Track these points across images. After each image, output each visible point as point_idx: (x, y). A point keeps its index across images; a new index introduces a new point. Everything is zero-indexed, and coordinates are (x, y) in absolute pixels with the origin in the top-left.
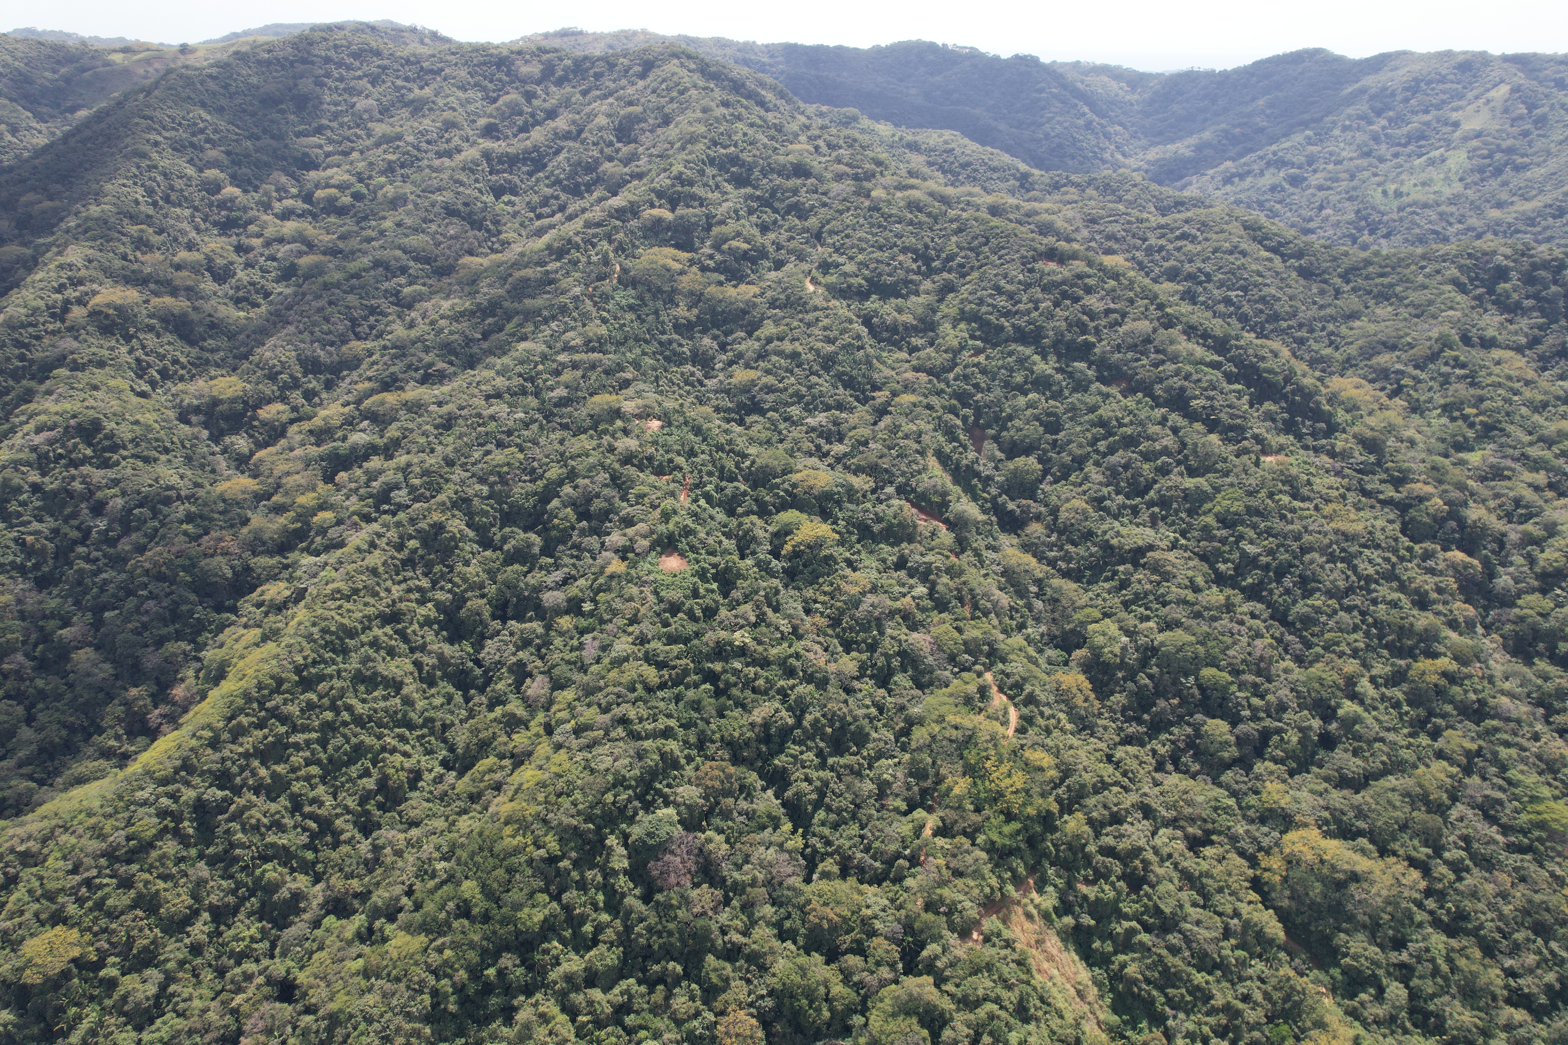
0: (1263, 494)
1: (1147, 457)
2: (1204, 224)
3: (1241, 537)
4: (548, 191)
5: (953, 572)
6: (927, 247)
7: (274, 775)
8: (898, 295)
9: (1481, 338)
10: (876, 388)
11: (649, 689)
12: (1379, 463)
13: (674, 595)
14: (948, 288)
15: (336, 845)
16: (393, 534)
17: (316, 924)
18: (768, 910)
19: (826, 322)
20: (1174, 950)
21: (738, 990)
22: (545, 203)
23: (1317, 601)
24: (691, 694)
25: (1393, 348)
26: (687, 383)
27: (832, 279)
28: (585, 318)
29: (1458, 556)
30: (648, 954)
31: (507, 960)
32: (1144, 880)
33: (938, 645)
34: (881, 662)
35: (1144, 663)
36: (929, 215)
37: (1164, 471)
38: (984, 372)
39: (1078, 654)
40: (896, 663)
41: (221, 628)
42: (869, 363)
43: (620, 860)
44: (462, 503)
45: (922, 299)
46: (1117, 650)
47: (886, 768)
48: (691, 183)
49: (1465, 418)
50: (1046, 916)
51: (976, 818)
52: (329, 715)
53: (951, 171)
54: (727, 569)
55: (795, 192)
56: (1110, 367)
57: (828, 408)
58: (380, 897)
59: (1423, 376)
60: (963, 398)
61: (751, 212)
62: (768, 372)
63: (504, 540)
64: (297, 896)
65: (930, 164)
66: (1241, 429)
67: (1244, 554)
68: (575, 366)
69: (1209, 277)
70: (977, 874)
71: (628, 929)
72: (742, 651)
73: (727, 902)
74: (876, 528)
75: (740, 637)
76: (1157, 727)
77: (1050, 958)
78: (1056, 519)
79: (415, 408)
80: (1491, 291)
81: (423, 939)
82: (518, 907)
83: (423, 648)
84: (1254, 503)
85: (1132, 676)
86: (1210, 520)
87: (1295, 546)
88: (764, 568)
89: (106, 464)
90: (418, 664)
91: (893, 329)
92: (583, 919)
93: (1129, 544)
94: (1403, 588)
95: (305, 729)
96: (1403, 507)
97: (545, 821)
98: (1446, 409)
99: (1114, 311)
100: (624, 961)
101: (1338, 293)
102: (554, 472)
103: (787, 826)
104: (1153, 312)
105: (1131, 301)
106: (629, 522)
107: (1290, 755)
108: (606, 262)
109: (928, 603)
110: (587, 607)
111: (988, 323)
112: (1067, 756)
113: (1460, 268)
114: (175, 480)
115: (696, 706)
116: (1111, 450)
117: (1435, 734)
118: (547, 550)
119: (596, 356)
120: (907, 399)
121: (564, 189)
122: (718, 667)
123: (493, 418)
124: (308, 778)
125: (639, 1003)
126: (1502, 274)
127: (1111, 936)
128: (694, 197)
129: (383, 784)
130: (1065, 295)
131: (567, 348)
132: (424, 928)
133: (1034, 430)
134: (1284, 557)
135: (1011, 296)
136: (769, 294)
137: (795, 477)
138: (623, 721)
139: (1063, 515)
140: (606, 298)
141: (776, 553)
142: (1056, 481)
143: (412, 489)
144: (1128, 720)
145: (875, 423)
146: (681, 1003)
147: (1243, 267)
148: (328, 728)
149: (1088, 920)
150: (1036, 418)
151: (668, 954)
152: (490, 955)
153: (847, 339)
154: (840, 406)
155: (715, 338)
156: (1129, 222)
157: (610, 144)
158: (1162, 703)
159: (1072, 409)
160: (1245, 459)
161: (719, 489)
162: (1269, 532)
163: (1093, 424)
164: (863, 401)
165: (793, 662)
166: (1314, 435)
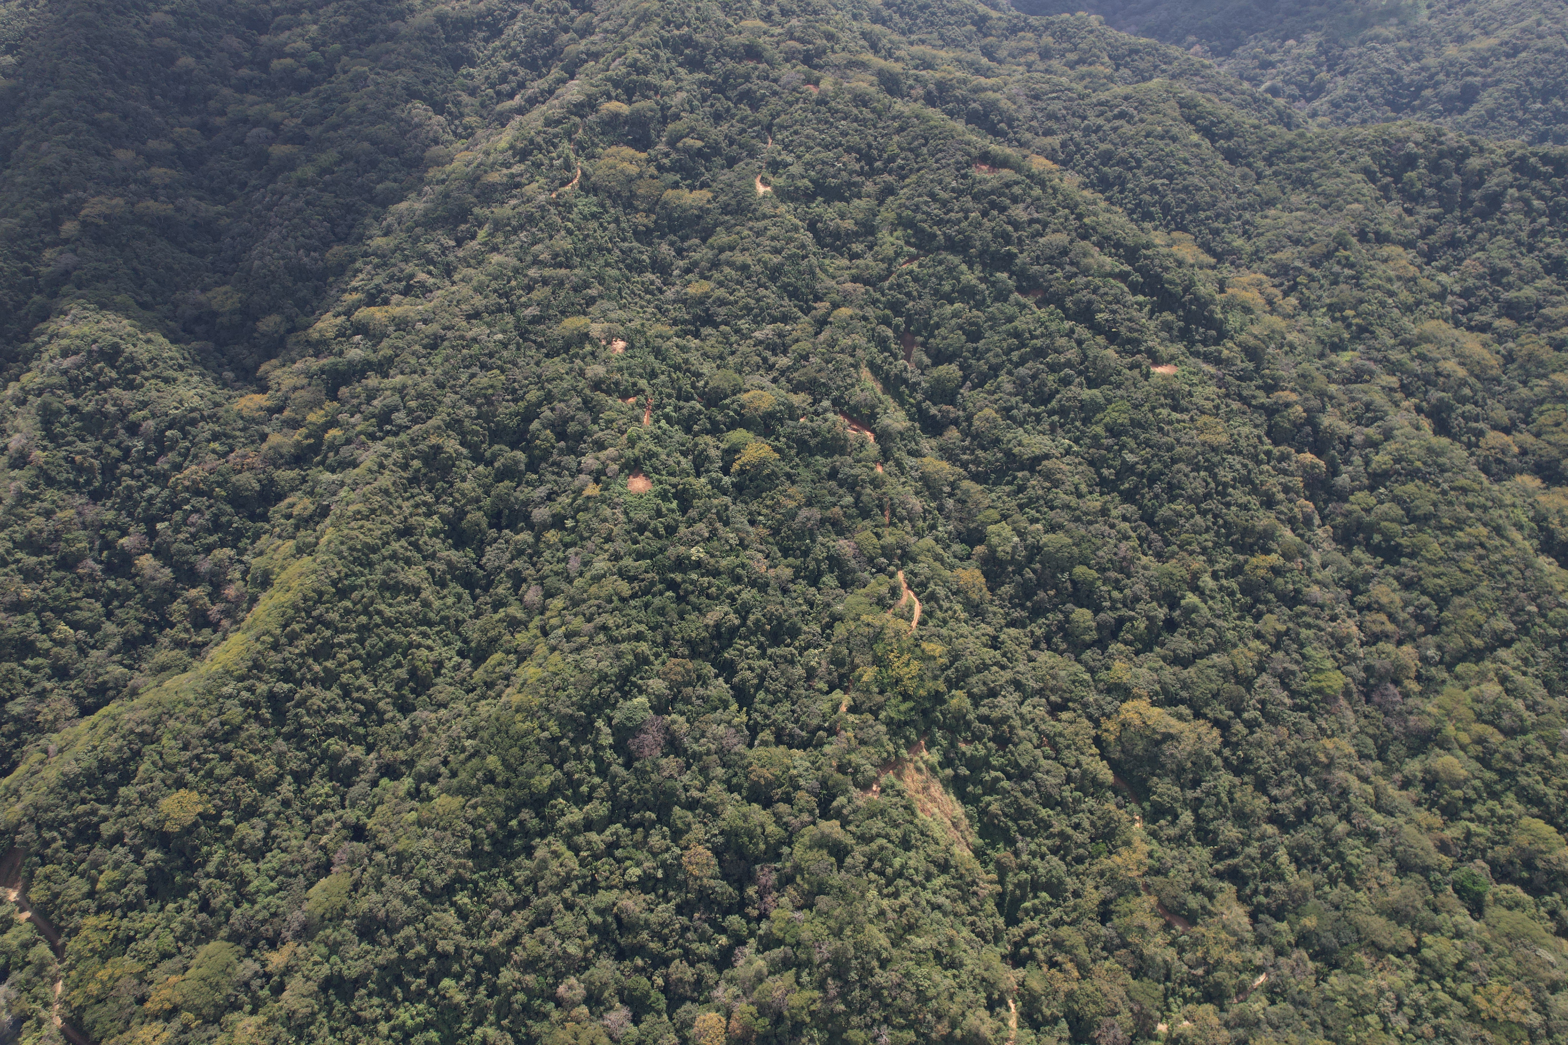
0: (1146, 408)
1: (1053, 368)
2: (1141, 103)
3: (1123, 446)
4: (506, 65)
5: (876, 483)
6: (870, 146)
7: (326, 670)
8: (842, 199)
9: (1377, 233)
10: (818, 298)
11: (623, 600)
12: (1257, 369)
13: (641, 516)
14: (889, 190)
15: (381, 723)
16: (397, 455)
17: (374, 784)
18: (720, 771)
19: (773, 231)
20: (1026, 793)
21: (698, 831)
22: (503, 79)
23: (1178, 506)
24: (657, 601)
25: (1297, 242)
26: (647, 292)
27: (780, 181)
28: (552, 230)
29: (1308, 457)
30: (630, 806)
31: (526, 814)
32: (1009, 741)
33: (860, 550)
34: (812, 565)
35: (1030, 560)
36: (874, 110)
37: (1066, 382)
38: (916, 279)
39: (980, 549)
40: (824, 566)
41: (257, 536)
42: (812, 273)
43: (606, 739)
44: (454, 424)
45: (862, 203)
46: (1009, 549)
47: (814, 656)
48: (646, 71)
49: (1344, 319)
50: (932, 769)
51: (879, 699)
52: (363, 619)
53: (909, 14)
54: (685, 490)
55: (747, 78)
56: (1028, 278)
57: (774, 320)
58: (422, 765)
59: (1317, 273)
60: (896, 307)
61: (704, 99)
62: (721, 284)
63: (494, 457)
64: (356, 763)
66: (1137, 342)
67: (1124, 462)
68: (545, 282)
69: (1139, 162)
70: (878, 743)
71: (614, 789)
72: (698, 565)
73: (688, 766)
74: (813, 442)
75: (697, 553)
76: (1037, 612)
77: (933, 800)
78: (970, 425)
79: (402, 325)
80: (1397, 179)
81: (460, 800)
82: (530, 776)
83: (433, 556)
84: (1138, 416)
85: (1019, 571)
86: (1099, 429)
87: (1167, 456)
88: (715, 484)
89: (130, 386)
90: (430, 570)
91: (836, 234)
92: (580, 782)
93: (1027, 453)
94: (1255, 490)
95: (345, 630)
96: (1271, 411)
97: (547, 709)
98: (1331, 308)
99: (1037, 221)
100: (612, 811)
101: (1260, 176)
102: (533, 395)
103: (734, 707)
104: (1074, 223)
105: (1053, 211)
106: (600, 446)
107: (1138, 638)
108: (568, 166)
109: (853, 511)
110: (569, 523)
111: (923, 230)
112: (958, 643)
113: (1373, 156)
114: (196, 402)
115: (661, 611)
116: (1022, 362)
117: (1257, 618)
118: (532, 466)
119: (563, 272)
120: (845, 312)
121: (522, 63)
122: (678, 577)
123: (475, 340)
124: (352, 671)
125: (624, 841)
126: (1411, 161)
127: (981, 782)
128: (649, 86)
129: (413, 672)
130: (993, 205)
131: (536, 262)
132: (460, 791)
133: (957, 339)
134: (1157, 466)
135: (944, 204)
136: (722, 198)
137: (744, 397)
138: (604, 628)
139: (976, 423)
140: (569, 207)
141: (726, 471)
142: (973, 388)
143: (410, 411)
144: (1014, 606)
145: (817, 334)
146: (655, 840)
147: (1171, 154)
148: (364, 629)
149: (964, 771)
150: (960, 327)
151: (645, 806)
152: (513, 811)
153: (792, 249)
154: (785, 318)
155: (672, 244)
156: (1071, 99)
157: (565, 12)
158: (1041, 594)
159: (992, 318)
160: (1136, 372)
161: (677, 409)
162: (1147, 443)
163: (1009, 334)
164: (806, 311)
165: (739, 570)
166: (1204, 342)
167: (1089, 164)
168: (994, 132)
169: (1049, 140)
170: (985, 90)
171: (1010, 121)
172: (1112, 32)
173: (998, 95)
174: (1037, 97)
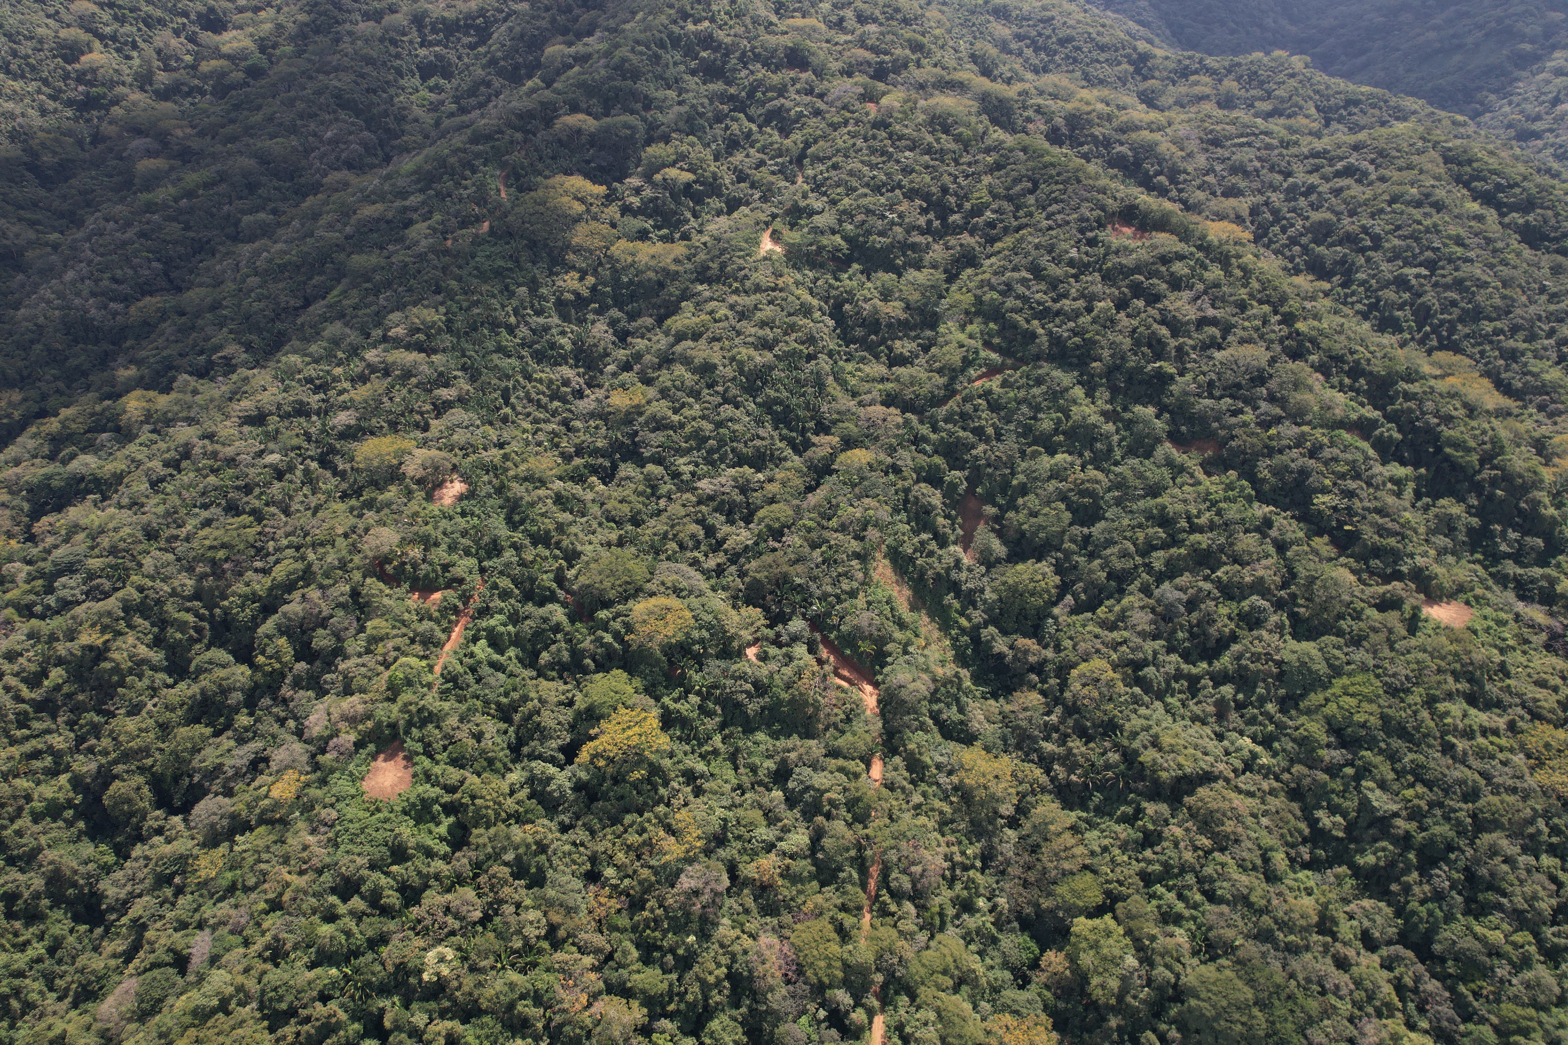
0: (1416, 697)
1: (1229, 591)
2: (1381, 154)
3: (1364, 771)
4: (481, 75)
5: (859, 810)
6: (945, 190)
8: (891, 268)
10: (823, 429)
13: (358, 857)
14: (969, 259)
19: (768, 312)
22: (470, 91)
26: (555, 396)
27: (799, 237)
28: (423, 291)
33: (799, 964)
34: (694, 993)
35: (1157, 1009)
36: (958, 138)
37: (1252, 621)
38: (994, 407)
39: (1054, 960)
40: (719, 996)
42: (820, 385)
44: (147, 608)
45: (920, 277)
46: (1114, 984)
48: (636, 75)
55: (782, 91)
56: (1191, 419)
57: (741, 461)
60: (953, 452)
62: (664, 393)
63: (199, 673)
65: (1019, 37)
66: (1396, 556)
67: (1366, 805)
69: (1377, 241)
72: (435, 989)
74: (752, 707)
75: (440, 959)
78: (1064, 685)
84: (1398, 712)
86: (1315, 728)
87: (1463, 810)
88: (536, 787)
91: (873, 324)
93: (1169, 765)
99: (1213, 322)
102: (287, 567)
104: (1277, 329)
105: (1242, 306)
109: (804, 866)
110: (241, 844)
111: (1015, 326)
116: (1171, 572)
119: (416, 357)
120: (860, 457)
123: (231, 462)
128: (634, 95)
130: (1138, 291)
131: (386, 338)
133: (1056, 517)
134: (1439, 828)
135: (1054, 284)
136: (701, 257)
137: (639, 607)
139: (1075, 683)
141: (567, 758)
143: (90, 576)
145: (810, 489)
147: (1434, 230)
150: (1063, 497)
153: (791, 343)
154: (759, 461)
155: (613, 323)
156: (1269, 147)
159: (1120, 484)
160: (1392, 618)
161: (515, 618)
162: (1419, 775)
163: (1149, 516)
164: (800, 448)
165: (526, 1008)
166: (1517, 558)
167: (1293, 241)
168: (1148, 184)
169: (1232, 202)
170: (1137, 128)
171: (1174, 174)
172: (1320, 77)
173: (1157, 136)
174: (1216, 143)
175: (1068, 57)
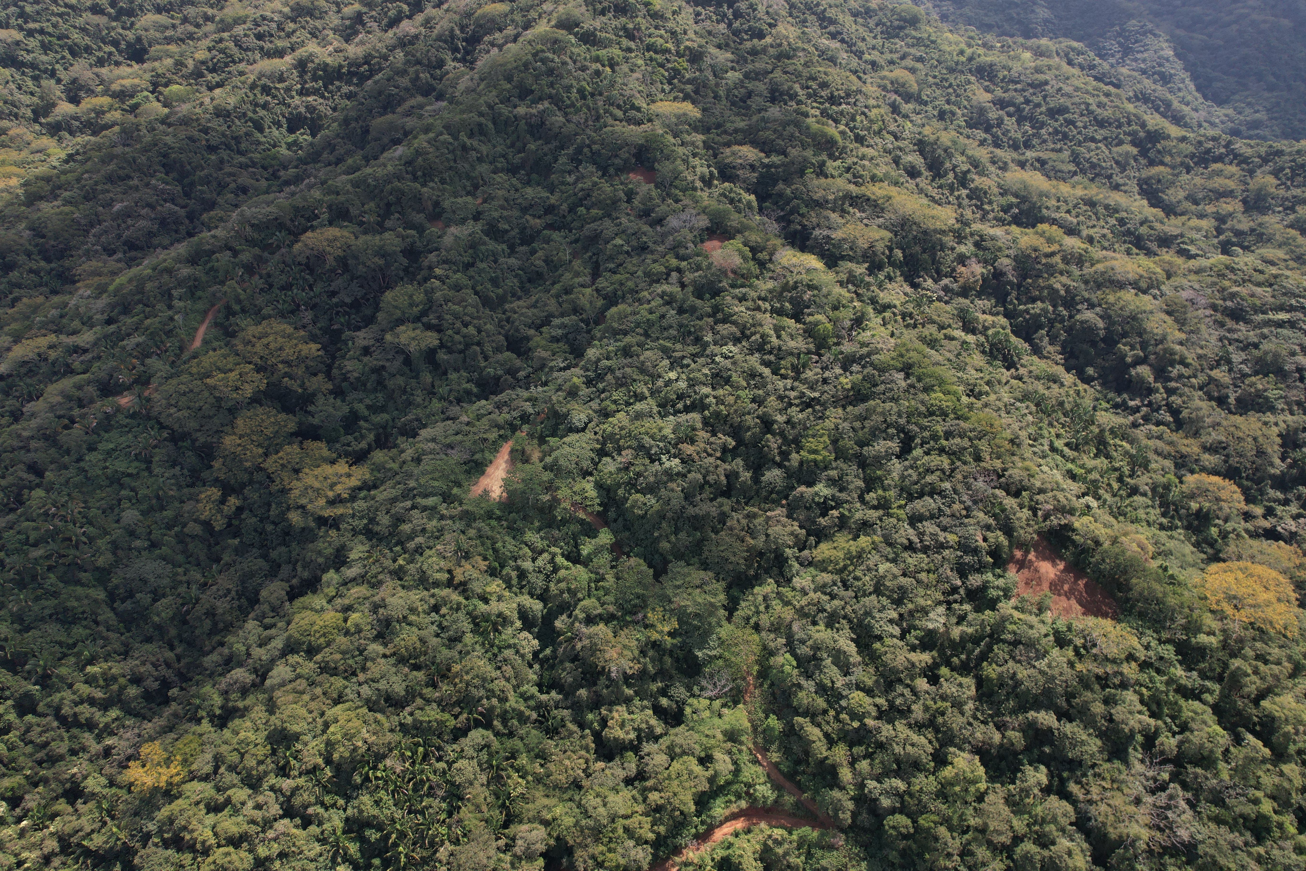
175: (1056, 132)
